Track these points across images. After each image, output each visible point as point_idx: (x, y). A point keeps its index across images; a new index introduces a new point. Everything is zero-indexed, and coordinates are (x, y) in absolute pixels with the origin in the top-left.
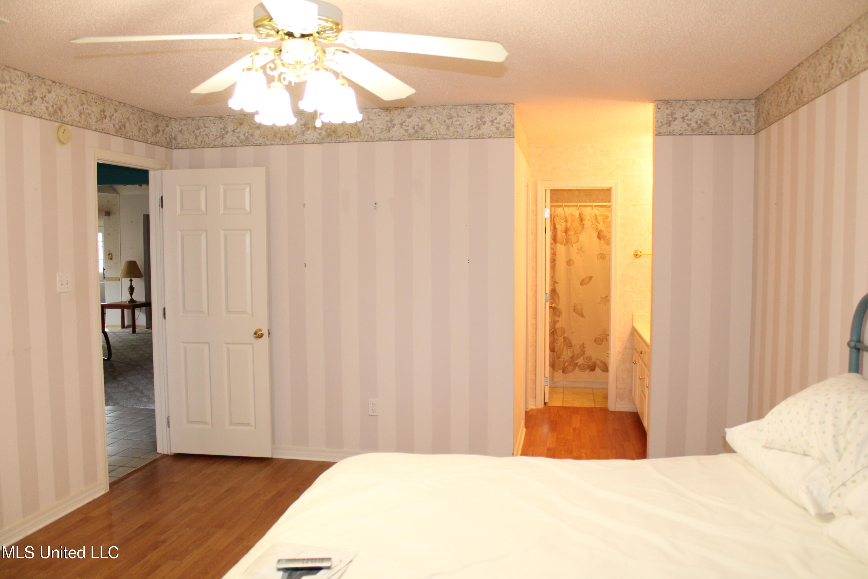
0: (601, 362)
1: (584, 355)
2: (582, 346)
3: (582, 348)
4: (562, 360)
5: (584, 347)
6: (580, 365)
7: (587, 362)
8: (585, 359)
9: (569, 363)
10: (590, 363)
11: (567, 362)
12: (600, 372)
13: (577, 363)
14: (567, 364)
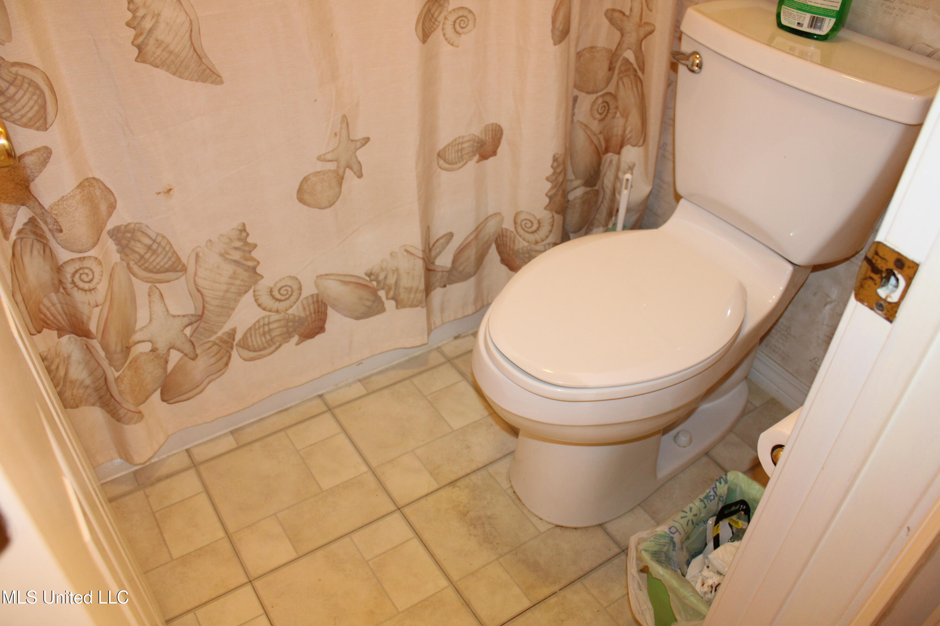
0: (345, 283)
1: (256, 282)
2: (238, 244)
3: (236, 256)
4: (146, 347)
5: (246, 244)
6: (245, 337)
7: (277, 311)
8: (266, 300)
9: (187, 348)
10: (295, 307)
11: (172, 347)
12: (350, 322)
13: (232, 334)
14: (175, 357)
